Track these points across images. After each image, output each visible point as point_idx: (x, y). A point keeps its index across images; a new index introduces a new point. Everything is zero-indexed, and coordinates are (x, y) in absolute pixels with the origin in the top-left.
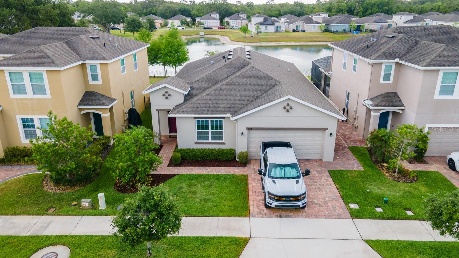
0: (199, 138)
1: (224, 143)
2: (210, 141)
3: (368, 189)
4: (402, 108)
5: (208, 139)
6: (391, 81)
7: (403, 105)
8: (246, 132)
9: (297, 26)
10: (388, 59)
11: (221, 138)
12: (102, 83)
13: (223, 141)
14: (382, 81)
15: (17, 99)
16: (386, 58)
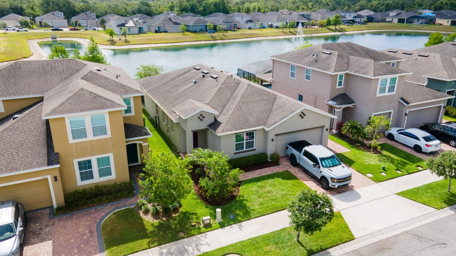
0: (236, 149)
1: (255, 150)
2: (245, 149)
3: (366, 162)
4: (354, 104)
5: (243, 149)
6: (342, 86)
7: (354, 102)
8: (274, 138)
9: (159, 27)
10: (342, 71)
11: (252, 146)
12: (134, 115)
13: (254, 148)
14: (337, 87)
15: (76, 144)
16: (340, 71)
